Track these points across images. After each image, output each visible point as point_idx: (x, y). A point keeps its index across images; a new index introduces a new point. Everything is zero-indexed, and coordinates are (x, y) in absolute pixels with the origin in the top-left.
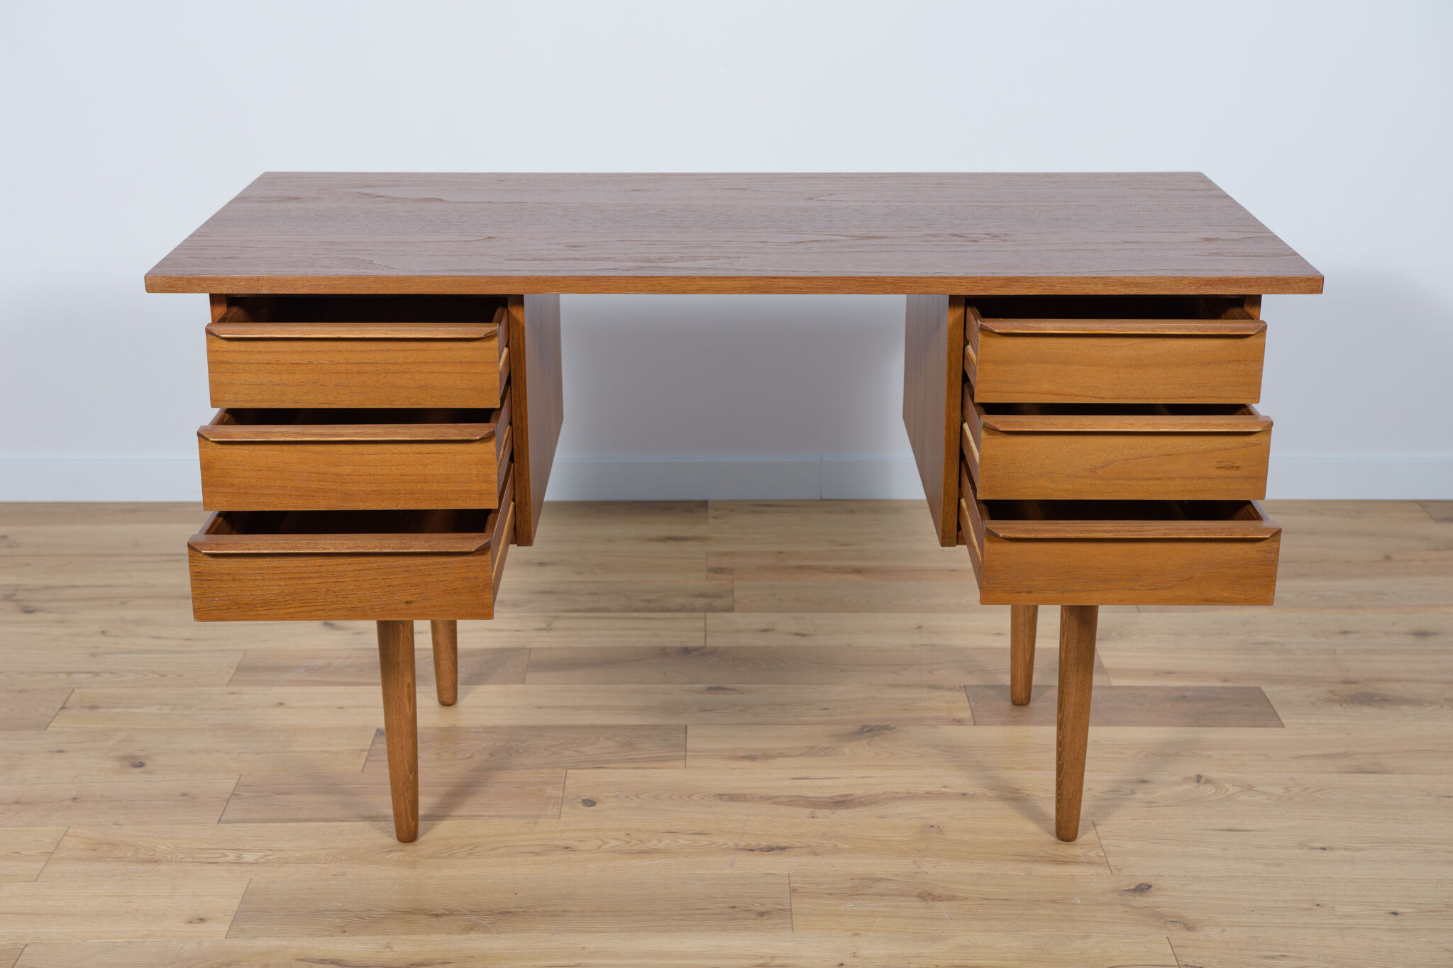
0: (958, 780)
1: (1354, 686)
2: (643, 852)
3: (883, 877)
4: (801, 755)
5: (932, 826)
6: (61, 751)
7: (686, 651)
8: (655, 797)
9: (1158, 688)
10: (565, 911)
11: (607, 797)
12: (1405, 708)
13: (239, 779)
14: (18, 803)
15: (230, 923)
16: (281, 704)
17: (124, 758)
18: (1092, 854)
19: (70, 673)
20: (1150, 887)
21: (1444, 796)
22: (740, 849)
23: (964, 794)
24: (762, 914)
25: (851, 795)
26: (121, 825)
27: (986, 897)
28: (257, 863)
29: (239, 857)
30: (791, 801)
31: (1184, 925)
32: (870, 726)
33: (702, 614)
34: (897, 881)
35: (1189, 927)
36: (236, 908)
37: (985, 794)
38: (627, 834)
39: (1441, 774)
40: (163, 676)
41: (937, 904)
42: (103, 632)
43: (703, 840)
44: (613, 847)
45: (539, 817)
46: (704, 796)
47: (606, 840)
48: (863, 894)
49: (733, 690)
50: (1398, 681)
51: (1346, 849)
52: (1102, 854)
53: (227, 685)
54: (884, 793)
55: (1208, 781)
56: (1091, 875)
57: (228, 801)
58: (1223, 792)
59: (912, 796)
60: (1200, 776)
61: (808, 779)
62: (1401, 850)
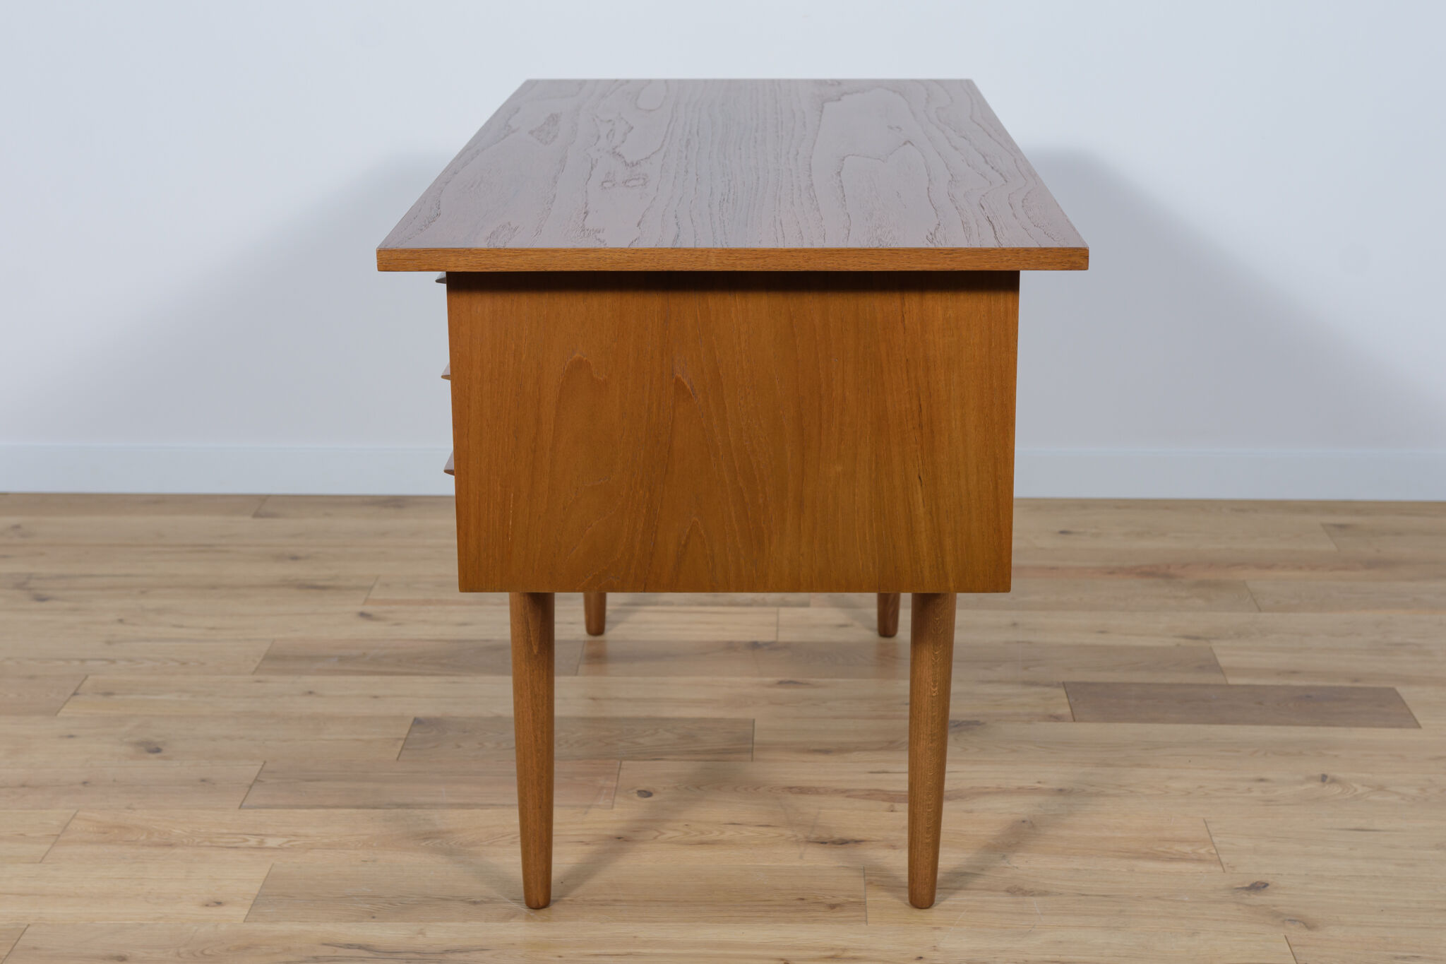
0: (1054, 776)
2: (703, 843)
3: (969, 871)
4: (881, 749)
5: (1024, 822)
6: (71, 736)
7: (755, 646)
9: (1278, 687)
10: (615, 900)
11: (664, 788)
13: (263, 766)
14: (23, 786)
15: (250, 907)
16: (310, 693)
17: (139, 744)
18: (1202, 851)
19: (83, 661)
20: (1267, 885)
22: (810, 842)
23: (1061, 790)
24: (833, 906)
26: (134, 809)
27: (1083, 893)
28: (280, 848)
29: (262, 842)
30: (868, 795)
31: (1303, 923)
32: (958, 721)
33: (775, 609)
34: (984, 876)
35: (1309, 925)
36: (256, 893)
38: (687, 825)
41: (1027, 899)
42: (121, 621)
43: (771, 832)
44: (670, 838)
45: (589, 807)
46: (772, 788)
47: (663, 831)
48: (945, 888)
49: (808, 684)
52: (1214, 851)
53: (253, 673)
54: (972, 788)
55: (1334, 781)
56: (1201, 872)
57: (251, 787)
58: (1351, 792)
59: (1002, 791)
60: (1325, 776)
61: (887, 773)
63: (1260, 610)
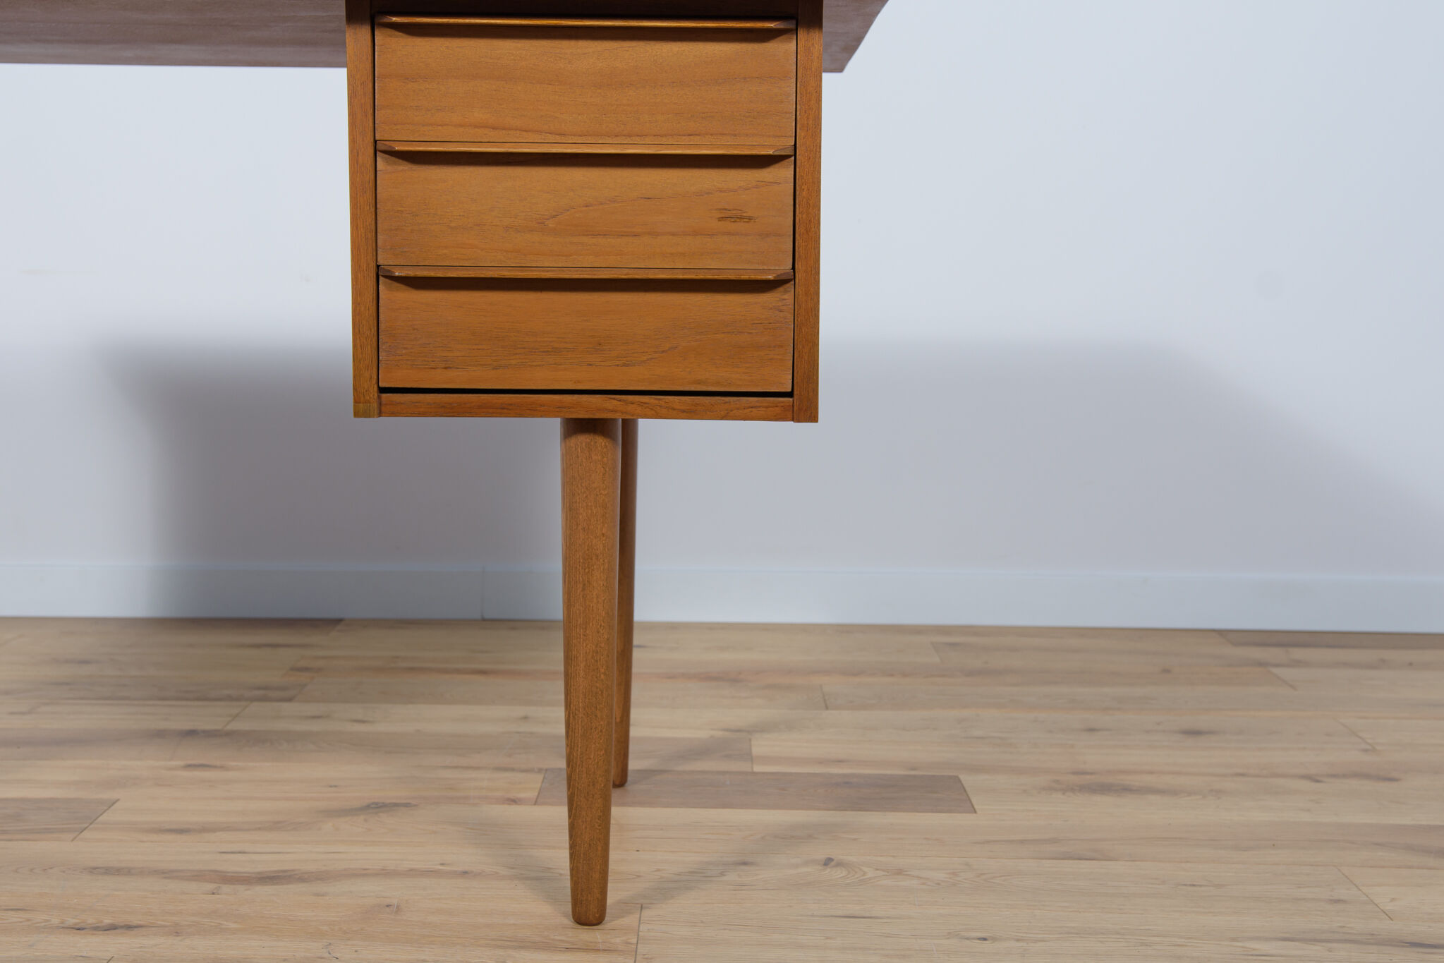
0: (467, 856)
1: (1088, 777)
4: (258, 830)
5: (387, 906)
7: (192, 733)
9: (813, 776)
12: (1153, 799)
21: (1185, 885)
22: (67, 928)
23: (466, 873)
25: (293, 870)
30: (193, 877)
32: (383, 804)
33: (245, 704)
37: (497, 873)
39: (1188, 862)
49: (221, 768)
50: (1151, 773)
51: (1018, 940)
52: (633, 942)
54: (347, 870)
55: (840, 864)
58: (856, 876)
59: (385, 873)
60: (830, 860)
61: (244, 853)
62: (1101, 942)
63: (827, 708)
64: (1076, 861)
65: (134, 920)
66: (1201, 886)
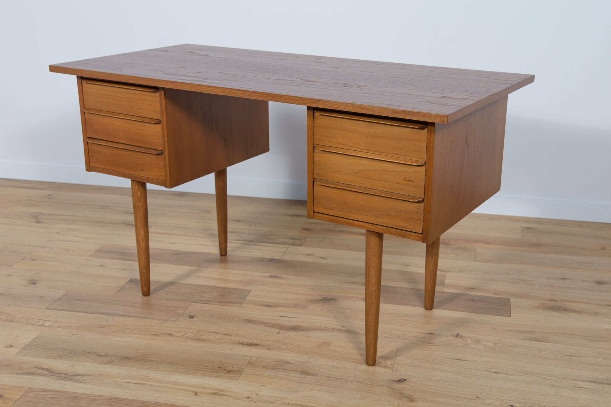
1: (554, 302)
2: (199, 340)
3: (291, 362)
4: (291, 307)
5: (326, 343)
7: (272, 260)
8: (219, 318)
9: (463, 294)
10: (151, 360)
11: (200, 315)
12: (572, 314)
13: (65, 293)
15: (20, 349)
16: (102, 266)
17: (30, 280)
18: (388, 363)
19: (35, 247)
20: (406, 380)
21: (568, 356)
22: (239, 343)
23: (349, 331)
24: (229, 372)
25: (300, 326)
26: (10, 306)
27: (329, 376)
28: (48, 326)
29: (43, 323)
30: (273, 326)
31: (410, 399)
32: (327, 298)
33: (288, 246)
34: (296, 364)
35: (412, 400)
36: (27, 343)
37: (358, 332)
38: (198, 332)
39: (572, 345)
40: (68, 251)
41: (306, 376)
42: (58, 233)
43: (227, 338)
44: (187, 336)
45: (167, 320)
46: (239, 319)
47: (188, 333)
48: (277, 368)
49: (280, 277)
50: (576, 302)
51: (506, 374)
52: (393, 363)
53: (88, 256)
54: (315, 327)
55: (461, 337)
56: (383, 372)
57: (56, 301)
58: (465, 342)
59: (326, 329)
60: (458, 334)
61: (287, 317)
62: (532, 377)
63: (475, 262)
64: (536, 342)
65: (258, 342)
66: (572, 356)
